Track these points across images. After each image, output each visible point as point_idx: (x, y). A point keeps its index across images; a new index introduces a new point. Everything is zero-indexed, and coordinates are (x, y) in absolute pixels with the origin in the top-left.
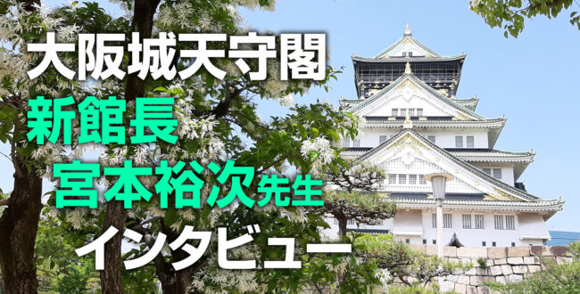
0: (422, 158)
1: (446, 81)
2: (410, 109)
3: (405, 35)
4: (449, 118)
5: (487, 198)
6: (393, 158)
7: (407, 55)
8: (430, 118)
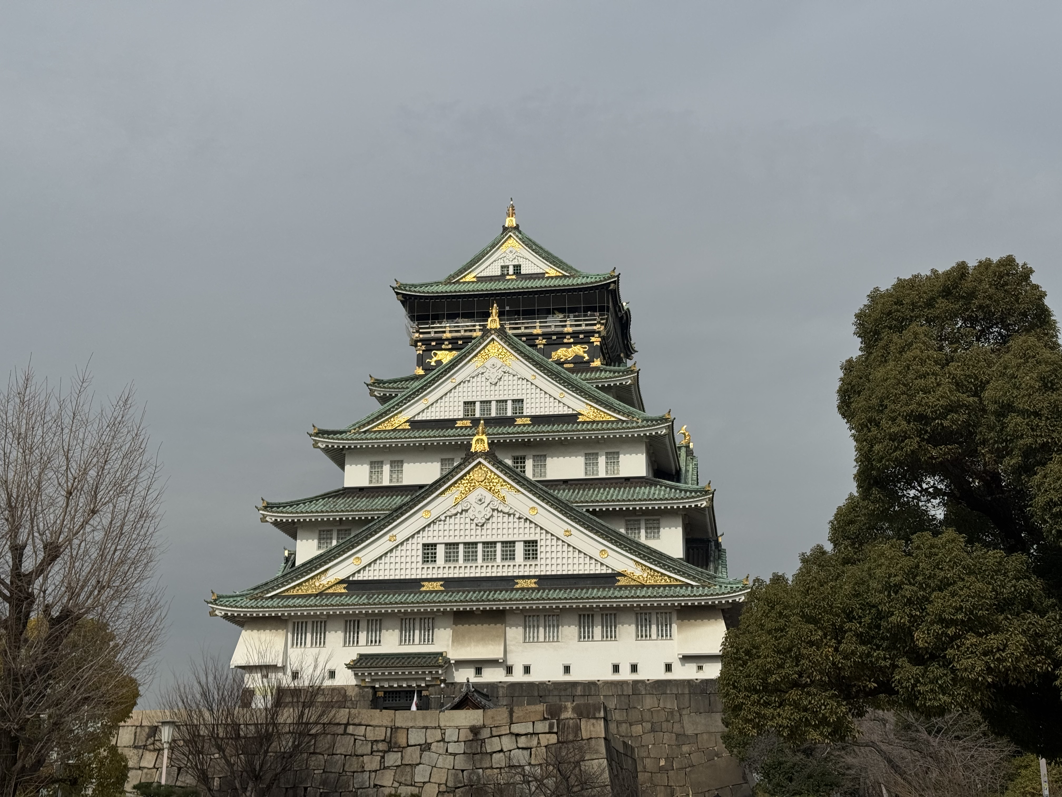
0: (506, 510)
1: (583, 327)
2: (497, 401)
3: (505, 229)
4: (572, 418)
5: (622, 581)
6: (454, 511)
7: (511, 271)
8: (537, 420)
